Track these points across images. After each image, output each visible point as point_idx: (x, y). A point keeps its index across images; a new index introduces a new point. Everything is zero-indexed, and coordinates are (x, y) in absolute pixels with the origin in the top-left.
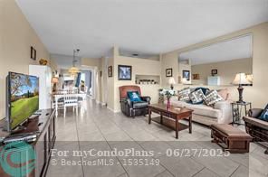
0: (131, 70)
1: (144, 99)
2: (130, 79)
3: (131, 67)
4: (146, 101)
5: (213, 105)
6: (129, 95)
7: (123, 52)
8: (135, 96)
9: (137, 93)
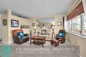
0: (18, 23)
1: (26, 35)
2: (18, 27)
3: (18, 21)
4: (27, 36)
5: (49, 34)
6: (18, 34)
7: (13, 14)
8: (22, 34)
9: (22, 33)
